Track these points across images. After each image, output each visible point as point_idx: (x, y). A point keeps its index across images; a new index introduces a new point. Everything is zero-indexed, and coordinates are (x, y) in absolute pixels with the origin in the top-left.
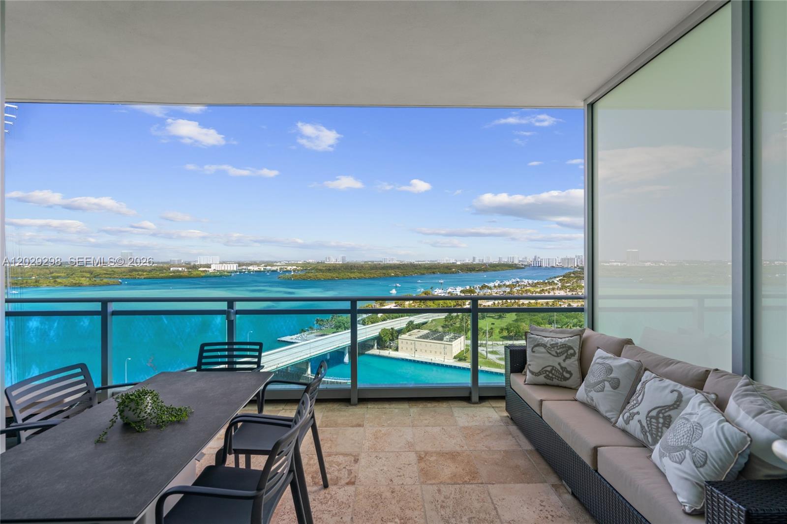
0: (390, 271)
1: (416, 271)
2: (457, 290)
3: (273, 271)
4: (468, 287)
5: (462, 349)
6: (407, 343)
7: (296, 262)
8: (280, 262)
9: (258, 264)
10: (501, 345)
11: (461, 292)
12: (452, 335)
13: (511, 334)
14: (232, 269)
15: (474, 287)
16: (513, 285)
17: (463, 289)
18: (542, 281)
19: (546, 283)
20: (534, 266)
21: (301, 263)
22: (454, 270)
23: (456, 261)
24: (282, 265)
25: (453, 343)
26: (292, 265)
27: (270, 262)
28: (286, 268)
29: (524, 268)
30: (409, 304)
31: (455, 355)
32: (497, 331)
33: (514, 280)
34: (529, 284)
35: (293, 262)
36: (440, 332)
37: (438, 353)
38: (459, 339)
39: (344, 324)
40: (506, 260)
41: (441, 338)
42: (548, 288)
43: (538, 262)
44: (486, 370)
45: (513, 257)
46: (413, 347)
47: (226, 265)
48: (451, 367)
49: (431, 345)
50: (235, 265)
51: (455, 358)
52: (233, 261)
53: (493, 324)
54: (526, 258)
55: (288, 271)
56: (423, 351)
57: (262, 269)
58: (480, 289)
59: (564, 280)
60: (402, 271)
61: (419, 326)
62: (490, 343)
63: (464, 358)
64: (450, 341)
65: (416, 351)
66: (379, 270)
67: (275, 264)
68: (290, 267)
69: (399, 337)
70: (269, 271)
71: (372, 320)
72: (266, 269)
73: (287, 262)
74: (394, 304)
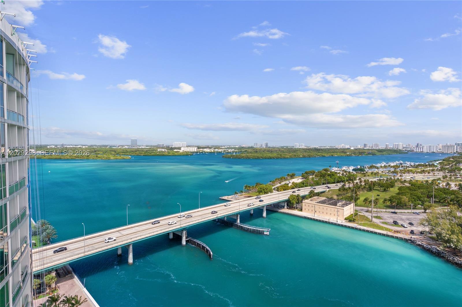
1: (319, 154)
2: (350, 169)
3: (219, 152)
4: (359, 167)
5: (352, 213)
6: (309, 206)
7: (235, 147)
8: (224, 146)
9: (210, 148)
10: (384, 212)
11: (353, 170)
12: (344, 202)
13: (394, 204)
14: (193, 151)
15: (364, 167)
16: (397, 166)
17: (354, 168)
18: (423, 163)
19: (427, 165)
20: (416, 152)
21: (237, 147)
22: (348, 153)
23: (351, 147)
24: (225, 149)
25: (345, 208)
26: (232, 148)
27: (218, 146)
28: (228, 151)
29: (407, 153)
30: (312, 178)
31: (346, 217)
32: (381, 201)
33: (398, 162)
34: (411, 166)
35: (232, 146)
36: (335, 200)
37: (332, 215)
38: (350, 205)
39: (264, 190)
40: (392, 147)
41: (335, 204)
42: (428, 169)
43: (420, 148)
44: (371, 230)
45: (398, 144)
46: (313, 208)
47: (190, 148)
48: (342, 226)
49: (327, 209)
50: (196, 148)
51: (346, 219)
52: (195, 145)
53: (378, 195)
54: (409, 145)
55: (229, 153)
56: (320, 212)
57: (212, 151)
58: (369, 168)
59: (444, 163)
61: (318, 194)
62: (375, 210)
63: (353, 220)
64: (342, 206)
65: (316, 212)
67: (220, 148)
68: (230, 150)
69: (303, 201)
70: (217, 152)
71: (284, 188)
72: (215, 151)
73: (229, 147)
74: (301, 178)
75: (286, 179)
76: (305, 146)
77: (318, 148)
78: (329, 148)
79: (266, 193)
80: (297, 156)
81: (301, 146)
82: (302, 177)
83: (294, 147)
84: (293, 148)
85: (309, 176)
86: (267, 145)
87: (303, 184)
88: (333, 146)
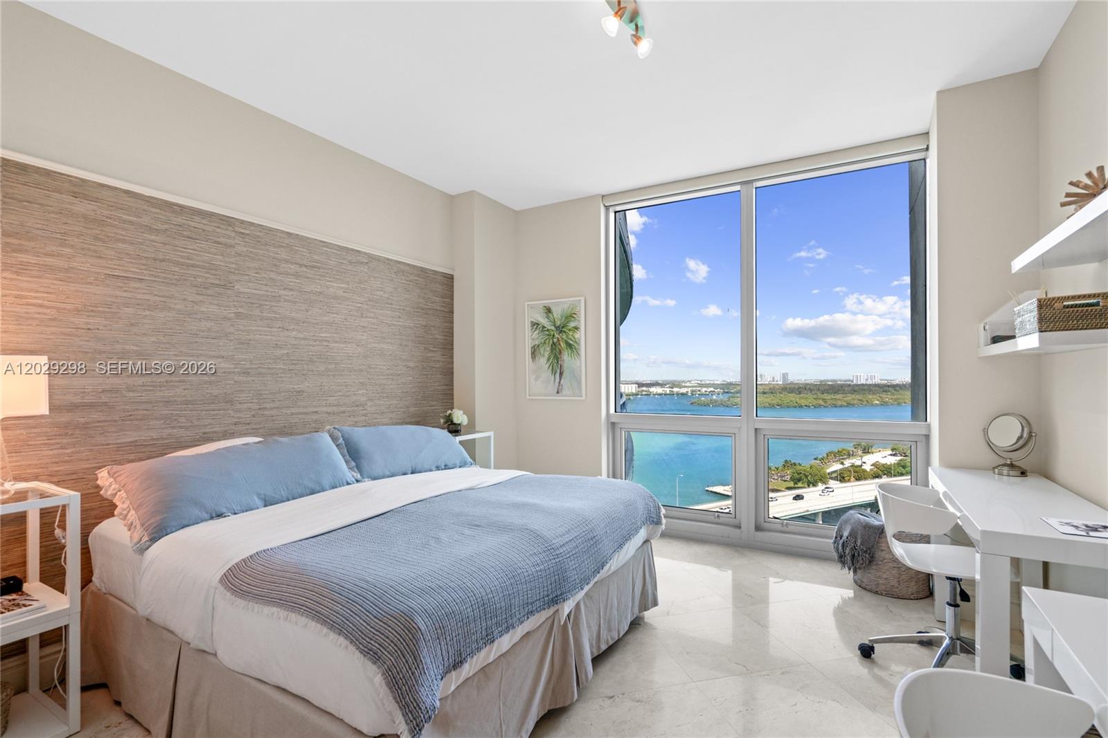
0: (870, 397)
3: (682, 394)
7: (712, 382)
8: (690, 381)
9: (662, 385)
14: (630, 391)
21: (719, 382)
24: (693, 387)
26: (707, 386)
27: (676, 381)
28: (699, 391)
35: (708, 382)
39: (806, 476)
50: (634, 386)
55: (702, 394)
57: (668, 392)
66: (849, 395)
67: (683, 384)
68: (705, 389)
70: (678, 394)
71: (856, 474)
72: (672, 391)
73: (699, 382)
75: (850, 455)
79: (811, 483)
80: (867, 401)
82: (892, 450)
83: (852, 381)
84: (852, 384)
86: (785, 376)
87: (904, 467)
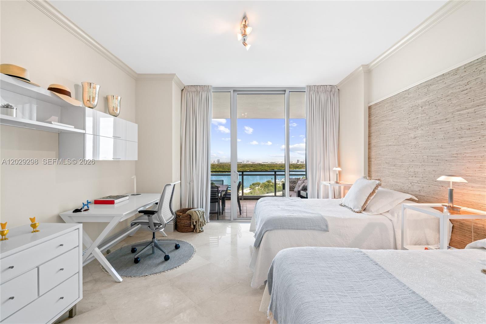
1: (262, 169)
60: (254, 168)
74: (249, 189)
76: (251, 162)
77: (262, 163)
78: (270, 163)
81: (248, 162)
85: (255, 187)
88: (273, 162)
